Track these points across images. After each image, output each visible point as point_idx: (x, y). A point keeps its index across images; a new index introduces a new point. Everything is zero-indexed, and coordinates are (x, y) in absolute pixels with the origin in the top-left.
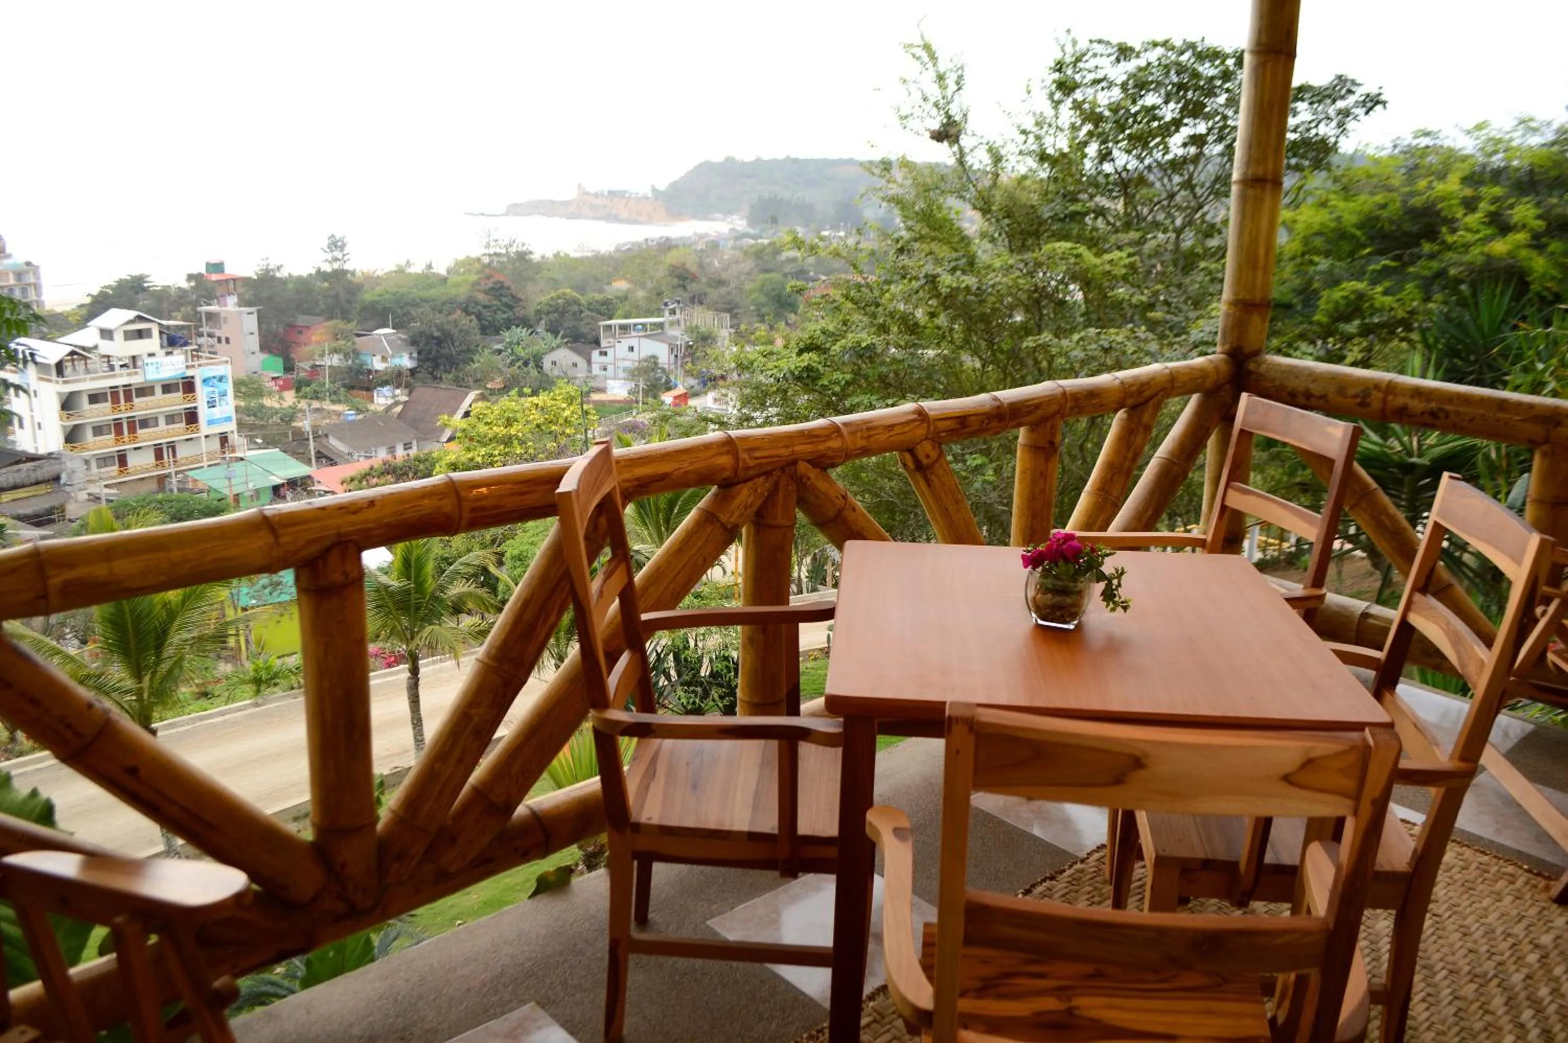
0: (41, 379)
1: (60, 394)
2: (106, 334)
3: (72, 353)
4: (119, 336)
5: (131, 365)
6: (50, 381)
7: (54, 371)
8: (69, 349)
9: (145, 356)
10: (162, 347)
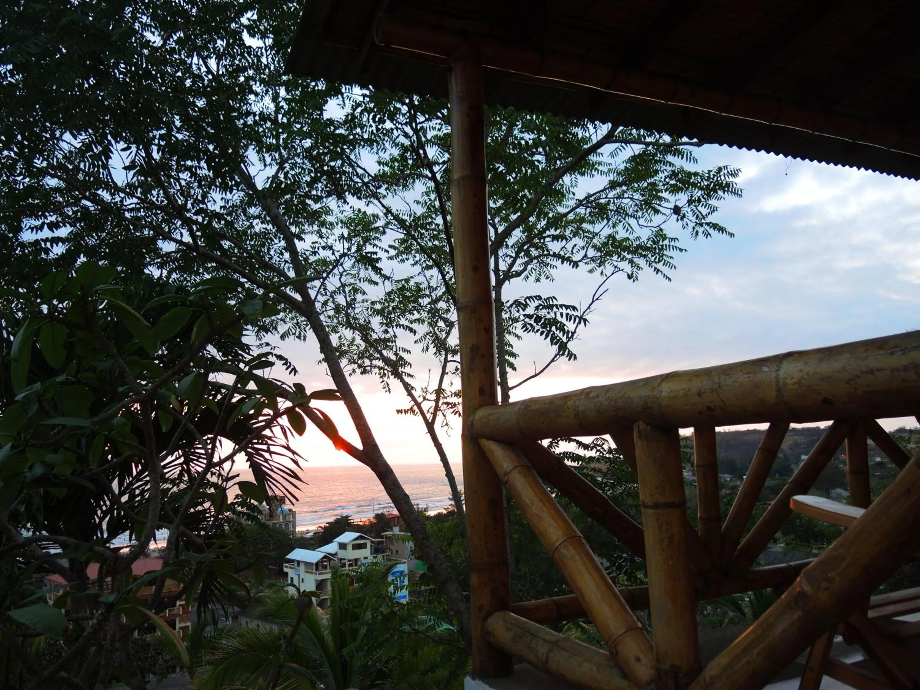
0: (306, 572)
1: (316, 580)
2: (343, 546)
3: (325, 557)
4: (350, 547)
5: (354, 564)
6: (312, 573)
7: (314, 568)
8: (323, 555)
9: (362, 559)
10: (371, 554)
